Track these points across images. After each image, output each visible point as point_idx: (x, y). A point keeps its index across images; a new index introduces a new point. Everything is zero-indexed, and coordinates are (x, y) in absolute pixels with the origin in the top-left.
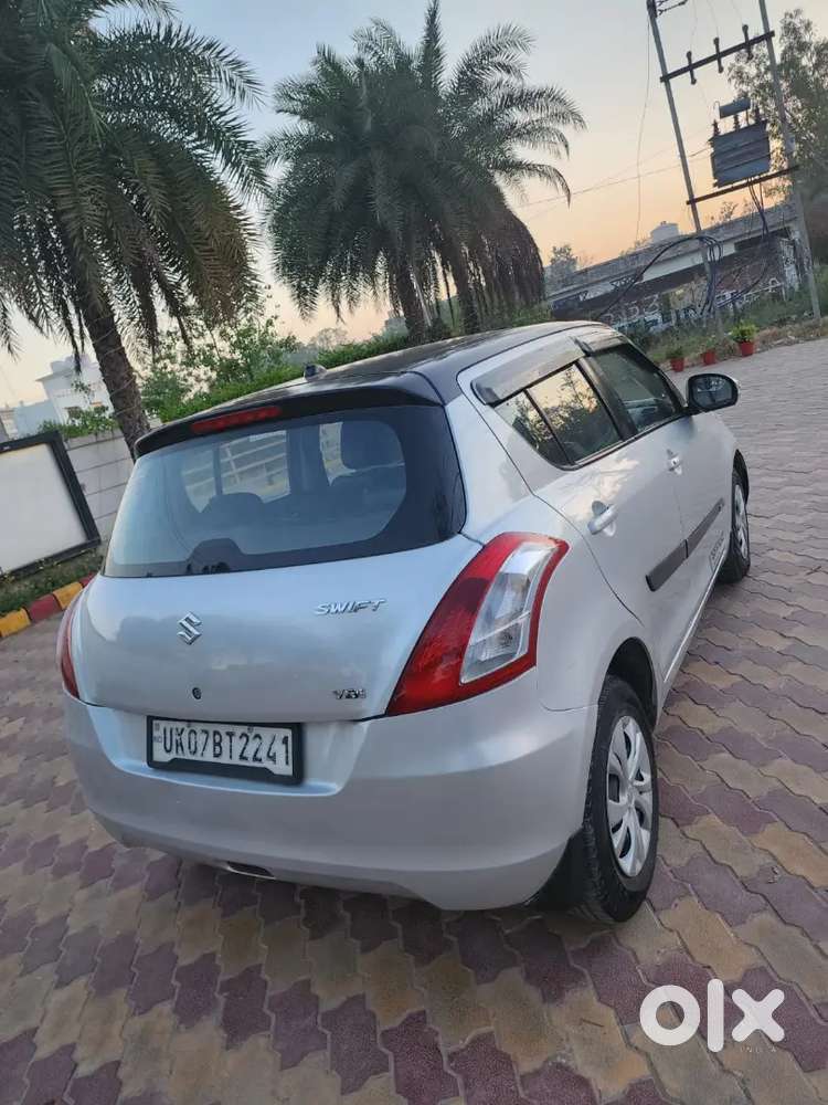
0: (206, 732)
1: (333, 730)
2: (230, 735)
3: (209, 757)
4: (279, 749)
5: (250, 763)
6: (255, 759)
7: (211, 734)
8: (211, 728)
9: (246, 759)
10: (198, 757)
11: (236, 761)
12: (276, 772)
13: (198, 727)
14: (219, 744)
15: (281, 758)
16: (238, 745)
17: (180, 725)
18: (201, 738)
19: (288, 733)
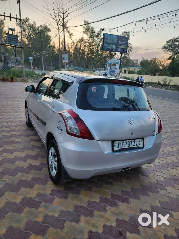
0: (126, 142)
1: (148, 138)
2: (131, 142)
3: (127, 147)
4: (141, 142)
5: (136, 146)
6: (137, 145)
7: (127, 142)
8: (127, 141)
9: (135, 146)
10: (125, 147)
11: (133, 146)
12: (140, 147)
13: (124, 141)
14: (129, 144)
15: (141, 144)
16: (133, 143)
17: (120, 142)
18: (125, 143)
19: (142, 139)
